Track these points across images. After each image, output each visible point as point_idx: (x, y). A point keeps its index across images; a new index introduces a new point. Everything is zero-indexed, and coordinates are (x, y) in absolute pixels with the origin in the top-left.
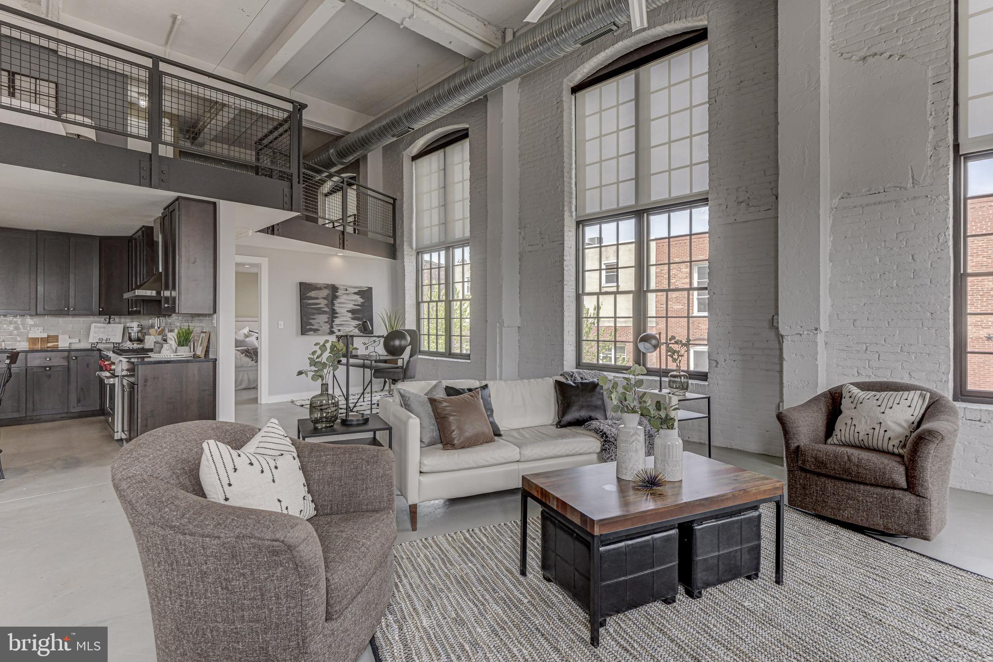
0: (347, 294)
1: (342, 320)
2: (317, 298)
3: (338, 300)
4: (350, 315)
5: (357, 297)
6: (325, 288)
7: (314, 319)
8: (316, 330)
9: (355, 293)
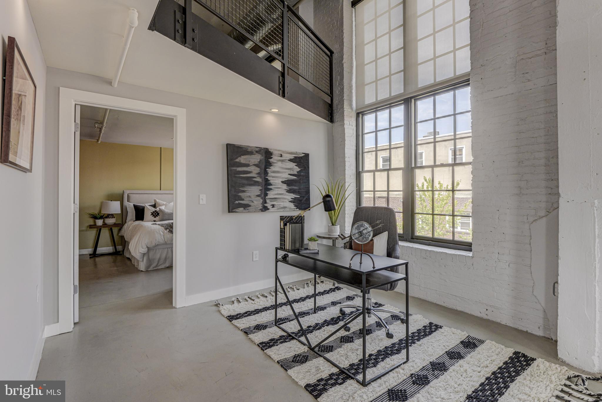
0: (282, 161)
1: (276, 192)
2: (247, 165)
3: (273, 168)
4: (285, 186)
5: (293, 165)
6: (257, 152)
7: (244, 191)
8: (246, 206)
9: (291, 160)
